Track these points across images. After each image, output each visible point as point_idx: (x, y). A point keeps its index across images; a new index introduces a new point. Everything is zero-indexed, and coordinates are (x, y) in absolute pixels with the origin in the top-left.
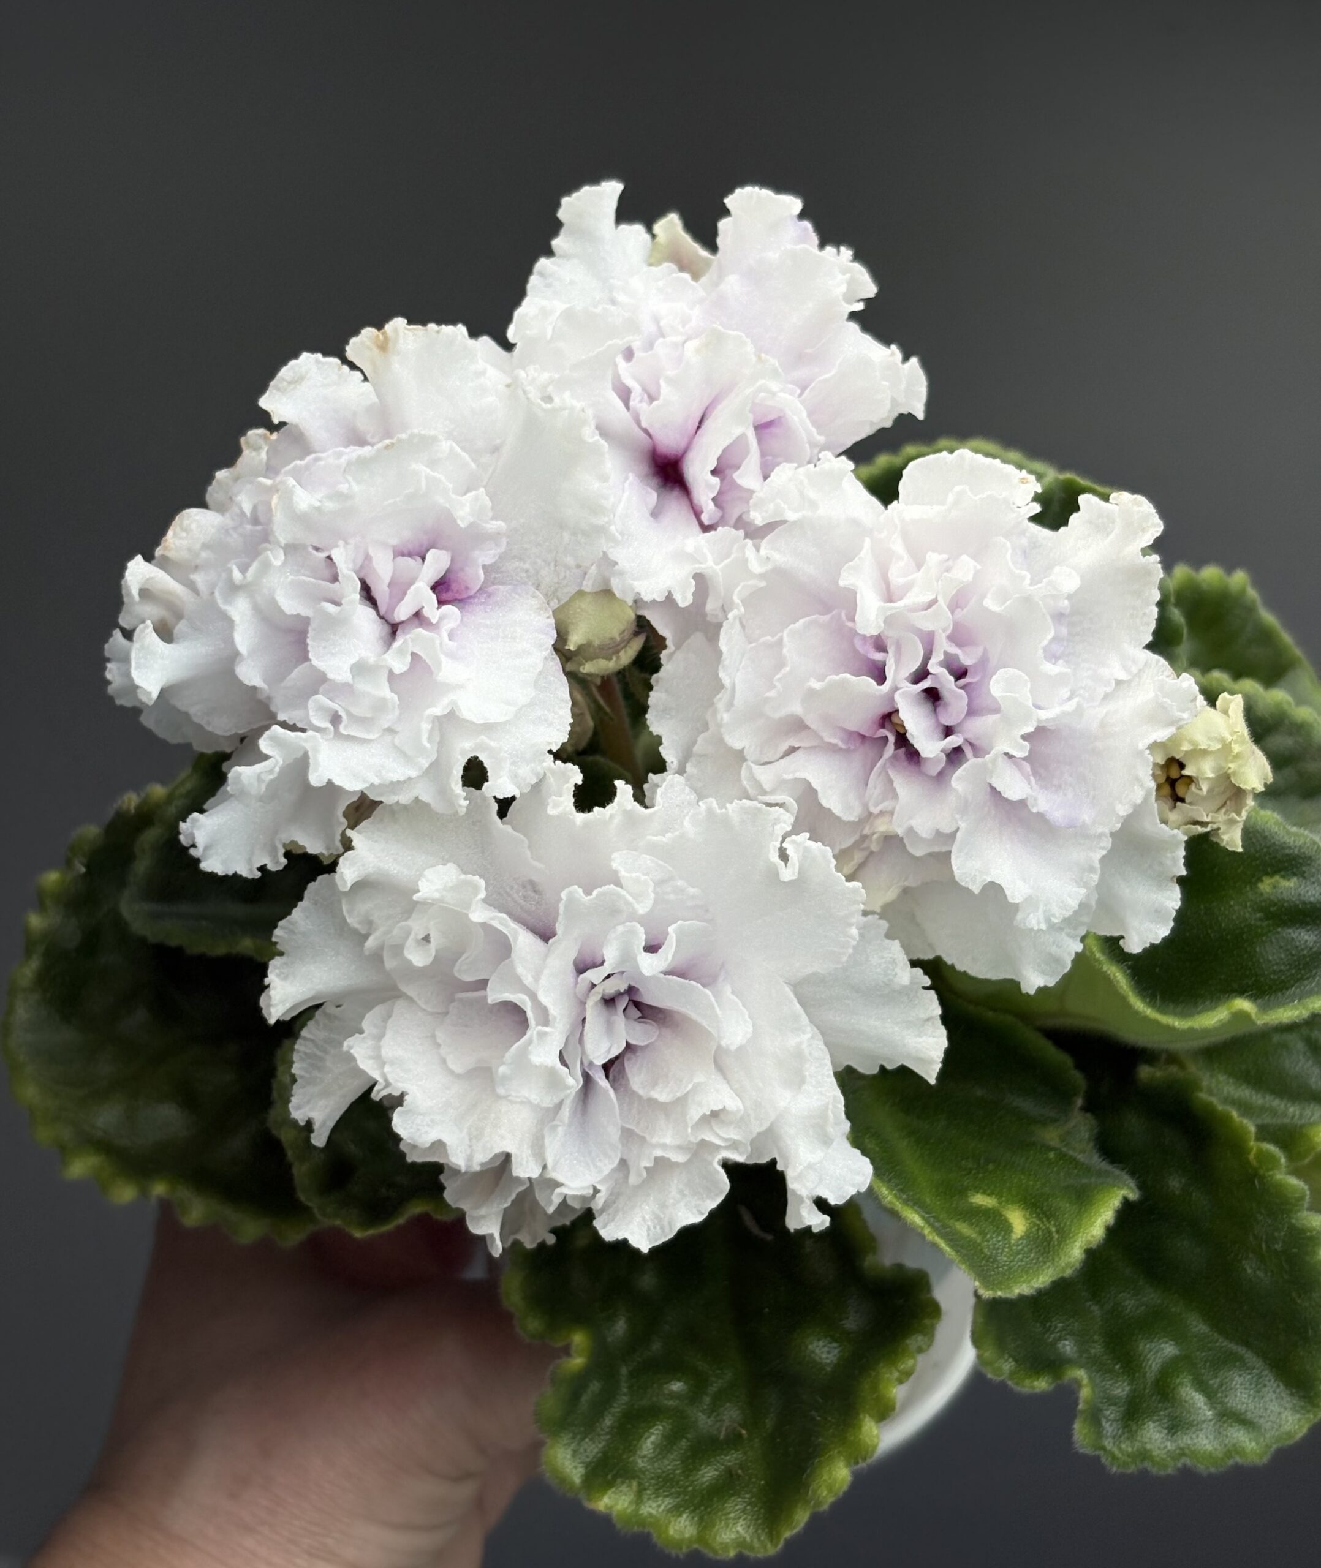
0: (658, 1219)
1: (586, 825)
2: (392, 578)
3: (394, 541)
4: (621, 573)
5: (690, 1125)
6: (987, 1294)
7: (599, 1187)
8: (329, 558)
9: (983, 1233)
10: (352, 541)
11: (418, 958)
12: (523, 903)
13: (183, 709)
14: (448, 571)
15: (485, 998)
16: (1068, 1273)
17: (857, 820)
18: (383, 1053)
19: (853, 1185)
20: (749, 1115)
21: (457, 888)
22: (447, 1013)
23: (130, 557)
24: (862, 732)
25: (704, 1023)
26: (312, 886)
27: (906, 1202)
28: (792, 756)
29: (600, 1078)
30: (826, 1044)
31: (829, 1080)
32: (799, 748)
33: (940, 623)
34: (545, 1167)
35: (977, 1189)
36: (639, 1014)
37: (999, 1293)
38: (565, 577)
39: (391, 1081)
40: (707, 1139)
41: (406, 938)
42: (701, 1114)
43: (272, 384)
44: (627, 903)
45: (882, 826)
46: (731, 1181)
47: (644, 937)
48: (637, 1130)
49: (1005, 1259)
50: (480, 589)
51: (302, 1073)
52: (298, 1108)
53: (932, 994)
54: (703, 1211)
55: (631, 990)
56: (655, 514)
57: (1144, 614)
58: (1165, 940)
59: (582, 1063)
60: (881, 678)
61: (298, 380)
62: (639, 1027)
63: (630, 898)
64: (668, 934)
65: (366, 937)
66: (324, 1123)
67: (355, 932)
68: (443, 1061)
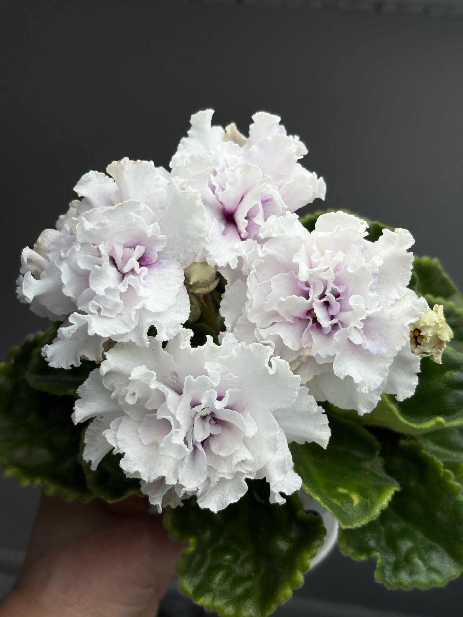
0: (221, 500)
1: (195, 352)
2: (123, 256)
3: (124, 242)
4: (210, 256)
5: (233, 465)
6: (344, 527)
7: (199, 488)
8: (98, 248)
9: (342, 503)
10: (107, 242)
11: (130, 401)
12: (171, 380)
13: (44, 304)
14: (144, 254)
15: (156, 416)
16: (374, 518)
17: (297, 350)
18: (117, 437)
19: (295, 487)
20: (256, 462)
21: (147, 374)
22: (142, 422)
23: (24, 247)
24: (300, 317)
25: (240, 427)
26: (92, 373)
27: (314, 493)
28: (273, 325)
29: (200, 447)
30: (286, 434)
31: (286, 448)
32: (276, 323)
33: (330, 277)
34: (178, 480)
35: (340, 486)
36: (215, 422)
37: (349, 527)
38: (189, 257)
39: (120, 448)
40: (240, 471)
41: (126, 393)
42: (238, 461)
43: (79, 182)
44: (210, 382)
45: (307, 353)
46: (248, 487)
47: (216, 395)
48: (213, 466)
49: (351, 513)
50: (156, 261)
51: (88, 442)
52: (86, 456)
53: (325, 416)
54: (238, 498)
55: (212, 413)
56: (224, 233)
57: (407, 274)
58: (412, 396)
59: (193, 441)
60: (307, 297)
61: (89, 181)
62: (215, 428)
63: (211, 380)
64: (226, 393)
65: (112, 392)
66: (96, 461)
67: (108, 390)
68: (140, 440)
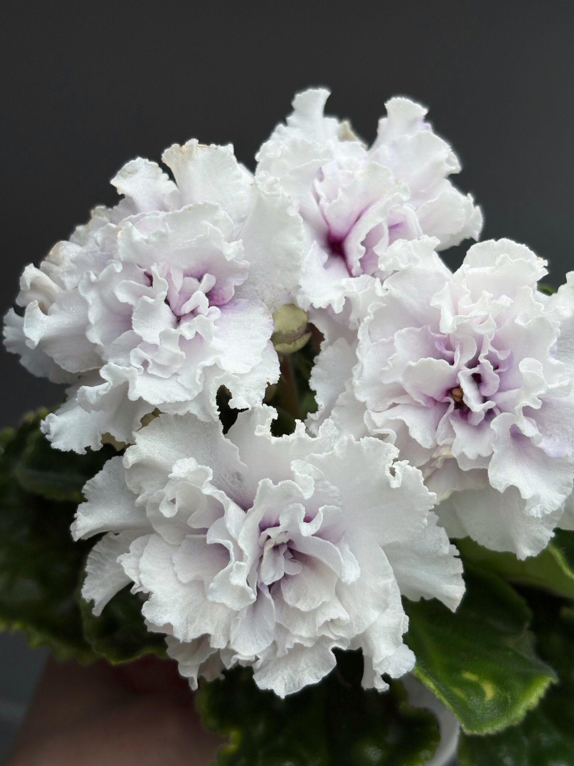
0: (292, 679)
1: (277, 444)
2: (181, 288)
3: (185, 267)
4: (303, 293)
5: (318, 626)
6: (467, 732)
7: (259, 657)
8: (146, 273)
9: (468, 696)
10: (161, 263)
11: (167, 512)
12: (230, 484)
13: (50, 355)
15: (205, 540)
16: (516, 723)
17: (429, 448)
18: (140, 566)
19: (404, 668)
20: (352, 623)
21: (197, 472)
22: (180, 546)
23: (27, 264)
24: (437, 398)
25: (332, 567)
26: (108, 462)
27: (426, 675)
28: (394, 408)
29: (266, 593)
31: (398, 606)
32: (398, 404)
33: (488, 332)
34: (229, 642)
35: (467, 670)
36: (291, 556)
37: (475, 732)
38: (278, 295)
39: (143, 583)
40: (326, 635)
41: (161, 499)
42: (325, 620)
43: (119, 172)
44: (298, 491)
45: (444, 453)
46: (337, 661)
47: (305, 513)
48: (285, 625)
49: (480, 712)
50: (230, 301)
51: (91, 571)
52: (87, 592)
53: (459, 561)
54: (319, 677)
55: (290, 542)
56: (326, 266)
59: (257, 583)
60: (451, 361)
61: (134, 171)
62: (292, 564)
63: (300, 489)
64: (318, 512)
65: (138, 495)
66: (101, 602)
67: (131, 492)
68: (176, 575)
